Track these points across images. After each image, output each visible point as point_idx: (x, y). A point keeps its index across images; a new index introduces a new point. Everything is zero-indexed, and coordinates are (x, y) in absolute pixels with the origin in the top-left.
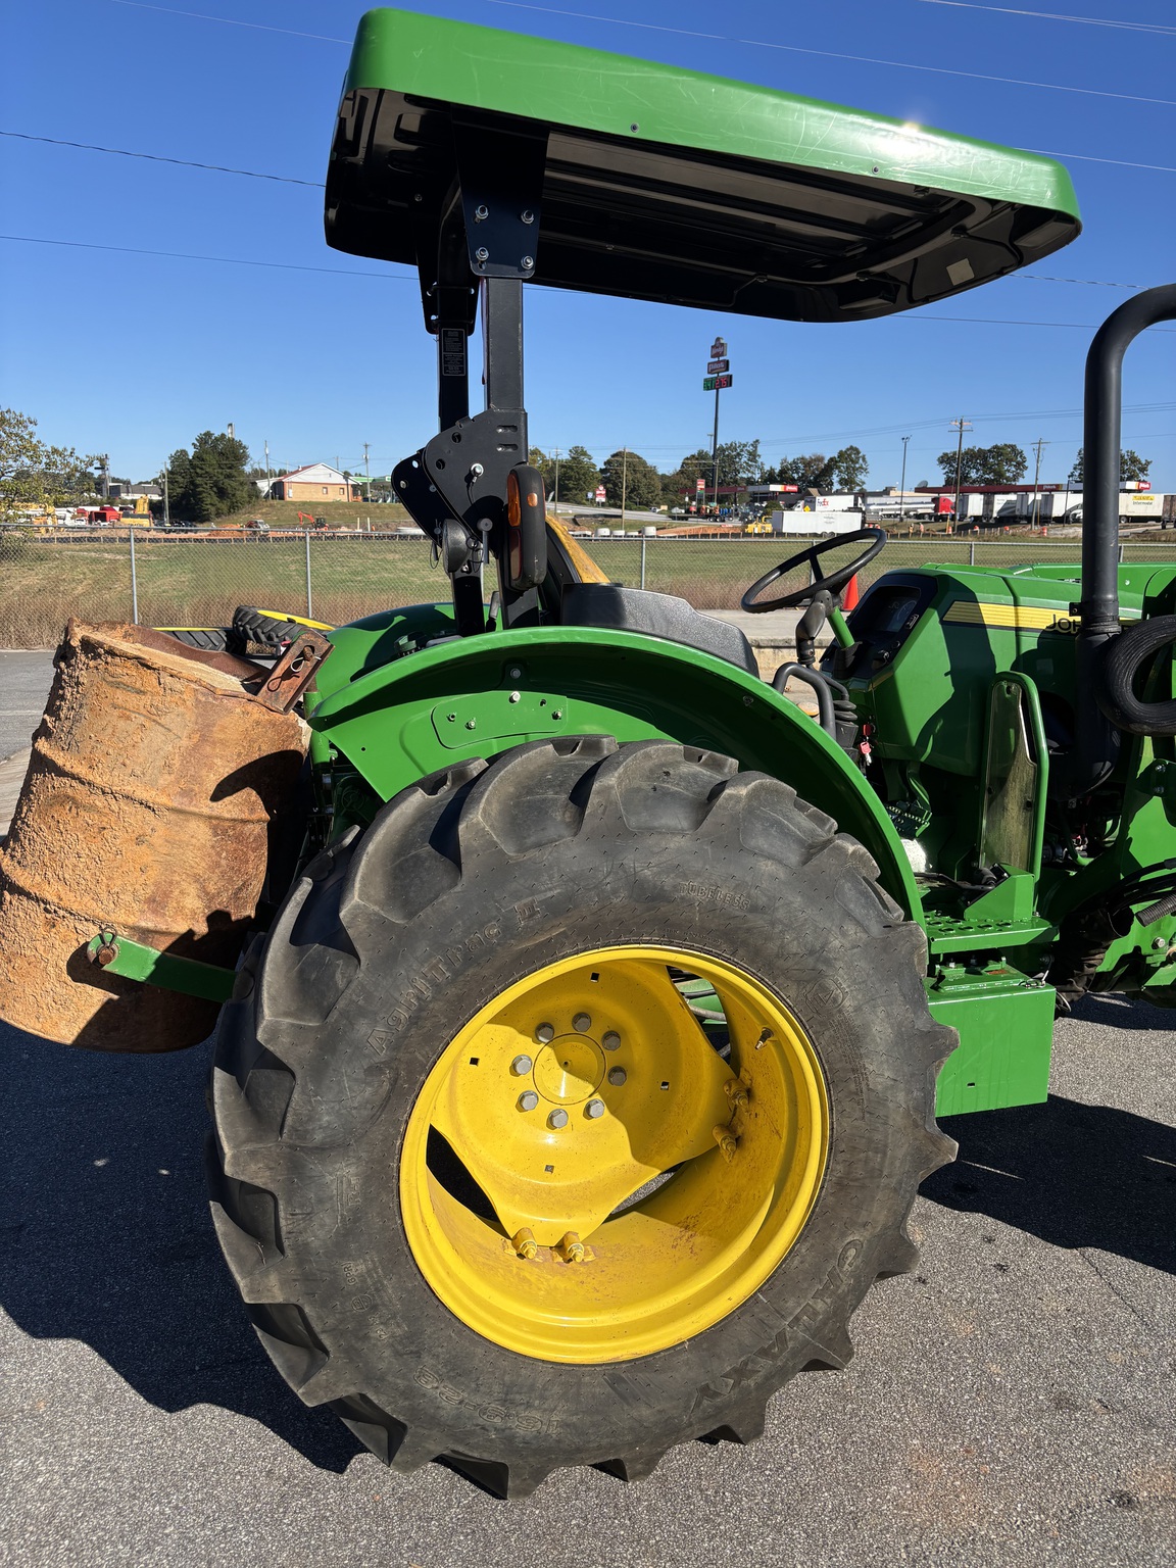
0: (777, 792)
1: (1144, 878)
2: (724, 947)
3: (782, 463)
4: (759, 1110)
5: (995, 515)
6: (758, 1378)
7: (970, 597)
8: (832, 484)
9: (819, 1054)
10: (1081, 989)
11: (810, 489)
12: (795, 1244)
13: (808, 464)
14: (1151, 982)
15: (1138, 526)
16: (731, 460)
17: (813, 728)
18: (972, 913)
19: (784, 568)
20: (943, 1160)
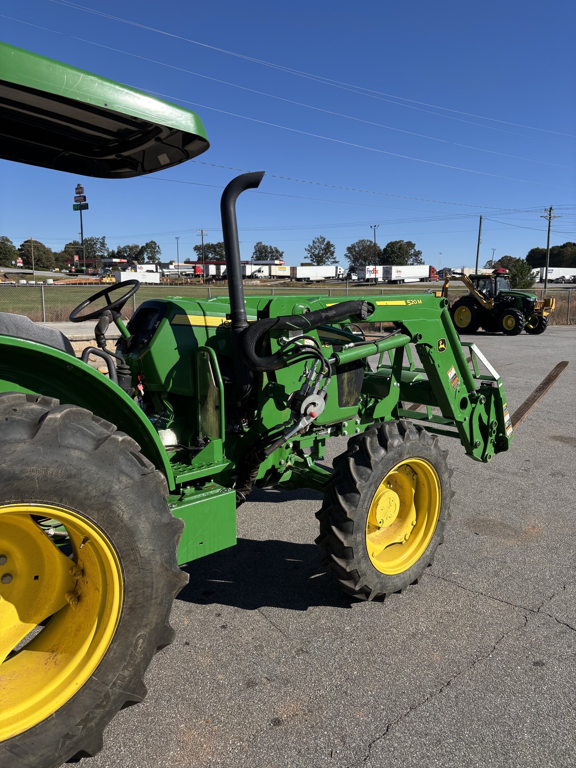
0: (81, 413)
1: (270, 434)
2: (55, 499)
3: (118, 248)
4: (88, 579)
5: (221, 275)
6: (96, 720)
7: (183, 312)
8: (144, 259)
9: (113, 544)
10: (250, 489)
11: (133, 261)
12: (110, 645)
13: (131, 249)
14: (281, 480)
15: (281, 280)
16: (92, 246)
17: (107, 380)
18: (195, 461)
19: (92, 299)
20: (183, 584)
